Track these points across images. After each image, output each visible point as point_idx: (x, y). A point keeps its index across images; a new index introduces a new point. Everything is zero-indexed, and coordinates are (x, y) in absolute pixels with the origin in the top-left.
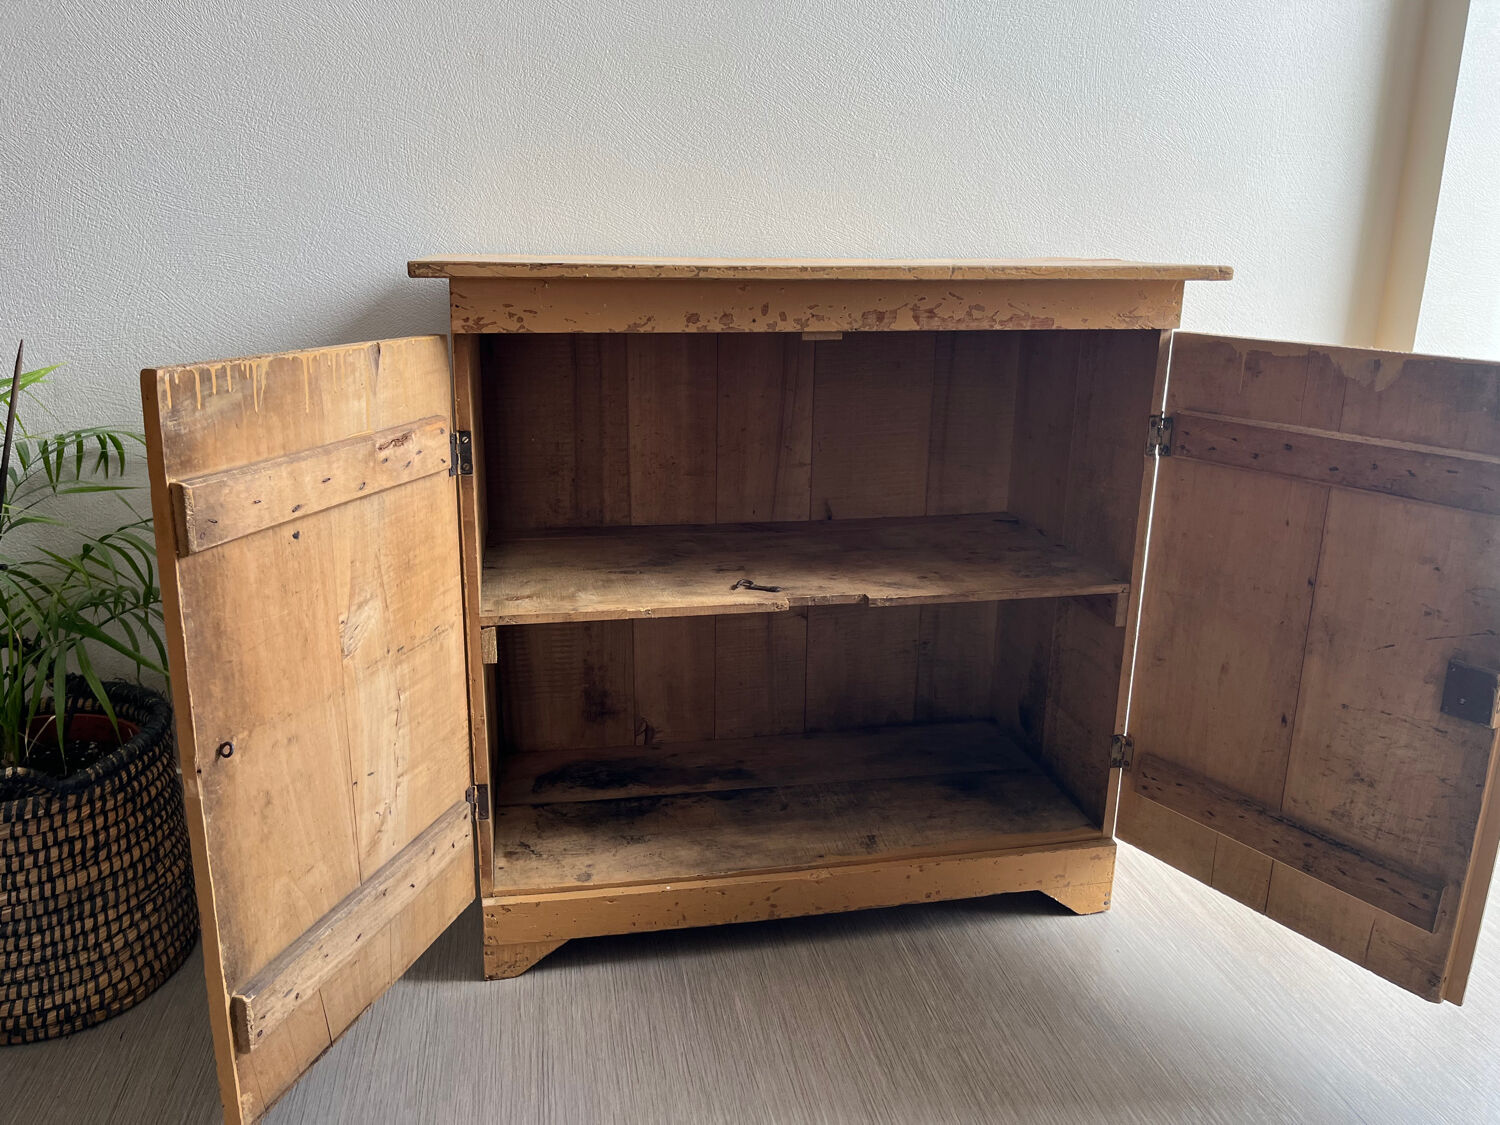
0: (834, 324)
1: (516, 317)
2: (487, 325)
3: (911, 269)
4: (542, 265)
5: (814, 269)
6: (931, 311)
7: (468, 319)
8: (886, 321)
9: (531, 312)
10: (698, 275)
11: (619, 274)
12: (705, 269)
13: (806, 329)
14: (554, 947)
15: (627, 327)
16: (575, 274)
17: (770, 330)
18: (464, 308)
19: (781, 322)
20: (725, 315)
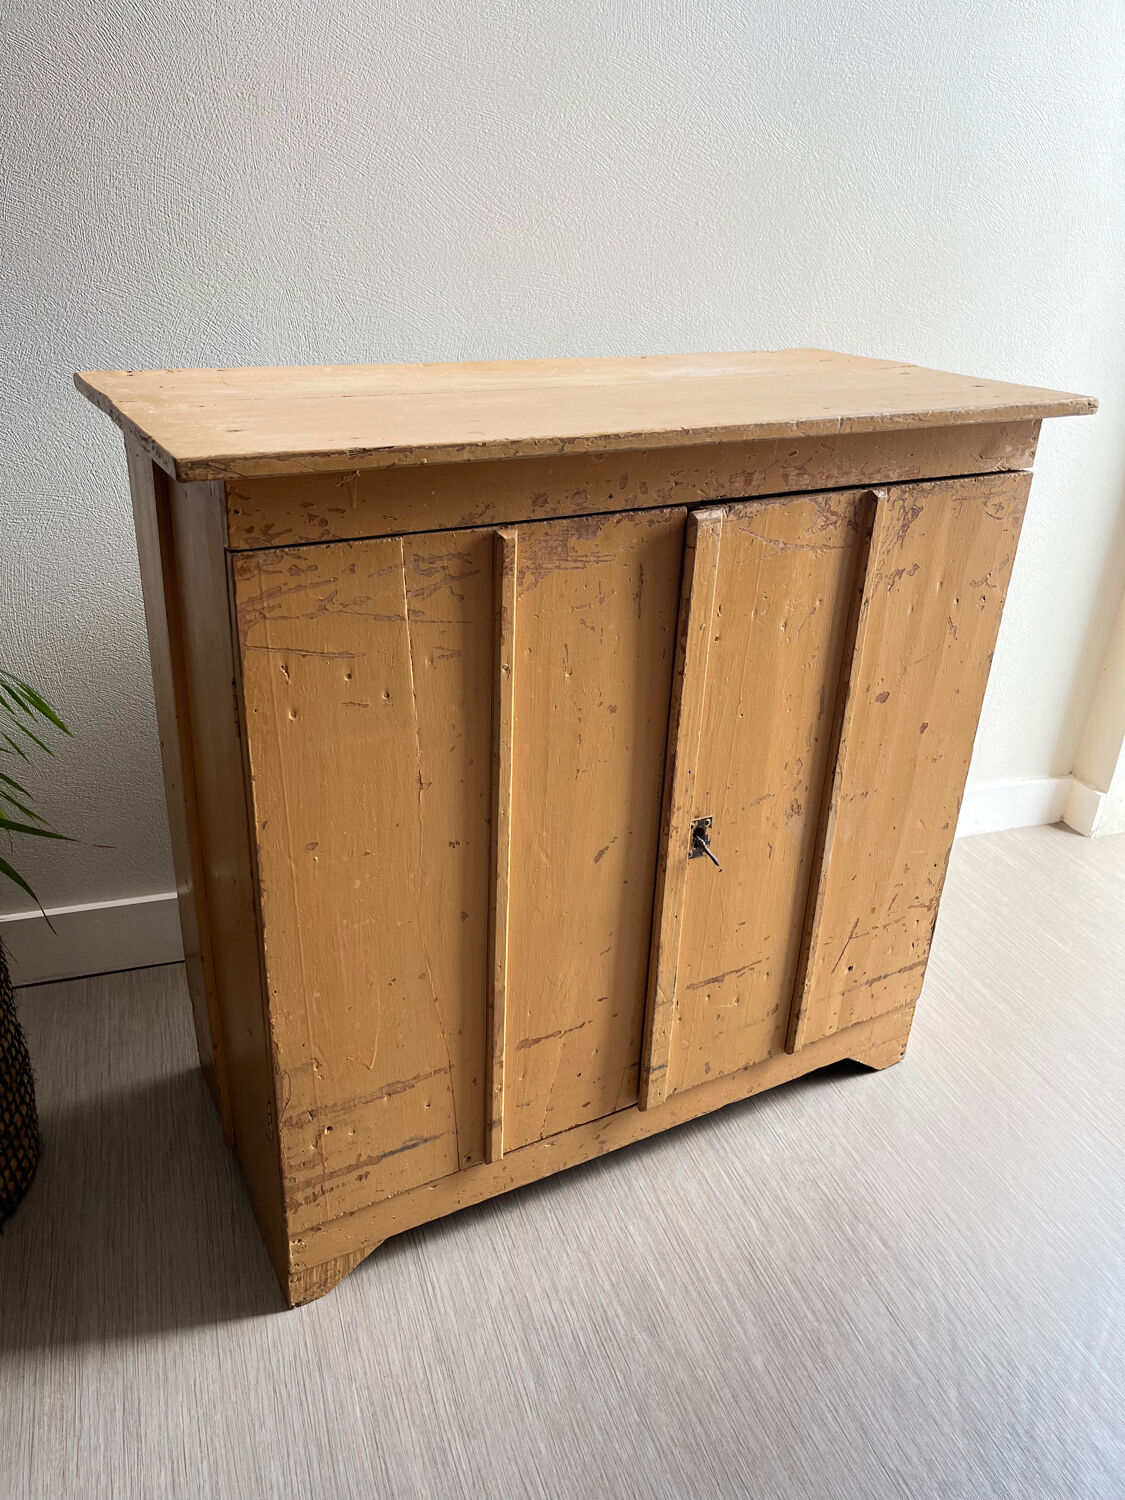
0: (699, 491)
1: (317, 519)
2: (279, 534)
3: (798, 425)
4: (365, 450)
6: (801, 468)
7: (252, 528)
8: (754, 483)
9: (338, 510)
10: (561, 450)
11: (466, 456)
12: (572, 440)
13: (669, 503)
14: (369, 1251)
15: (460, 519)
16: (410, 460)
17: (628, 507)
18: (246, 514)
19: (641, 496)
20: (578, 493)
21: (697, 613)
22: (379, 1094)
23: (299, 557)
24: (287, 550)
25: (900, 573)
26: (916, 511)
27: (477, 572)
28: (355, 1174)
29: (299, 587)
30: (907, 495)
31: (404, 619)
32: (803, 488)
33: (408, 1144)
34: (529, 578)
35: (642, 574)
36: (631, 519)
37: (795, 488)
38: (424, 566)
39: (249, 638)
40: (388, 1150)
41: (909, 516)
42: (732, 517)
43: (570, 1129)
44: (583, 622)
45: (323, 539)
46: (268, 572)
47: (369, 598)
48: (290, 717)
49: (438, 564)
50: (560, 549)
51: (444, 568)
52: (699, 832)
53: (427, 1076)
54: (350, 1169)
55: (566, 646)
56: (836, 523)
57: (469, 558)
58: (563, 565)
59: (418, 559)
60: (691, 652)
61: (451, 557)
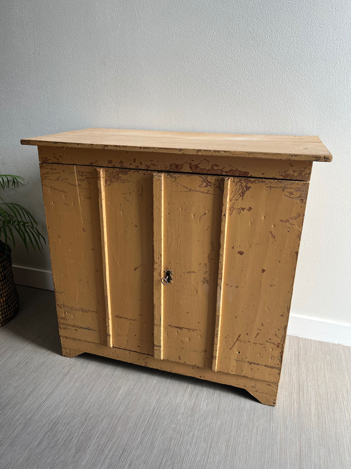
0: (159, 167)
1: (56, 158)
2: (48, 160)
3: (181, 150)
5: (145, 148)
6: (196, 165)
7: (43, 157)
8: (179, 168)
9: (61, 157)
10: (104, 148)
11: (79, 146)
12: (107, 146)
13: (149, 169)
14: (81, 353)
15: (89, 163)
16: (67, 146)
17: (136, 168)
18: (42, 154)
19: (140, 166)
20: (121, 162)
21: (156, 203)
22: (78, 309)
23: (52, 166)
24: (50, 164)
25: (243, 209)
26: (248, 188)
27: (94, 178)
28: (74, 328)
29: (53, 173)
30: (242, 181)
31: (76, 186)
32: (198, 172)
33: (87, 328)
34: (109, 183)
35: (142, 189)
36: (138, 172)
37: (194, 172)
38: (81, 174)
40: (82, 327)
41: (245, 188)
42: (169, 177)
43: (134, 351)
44: (125, 198)
45: (58, 163)
46: (46, 168)
47: (68, 179)
48: (53, 204)
49: (84, 174)
50: (116, 176)
51: (86, 175)
52: (168, 274)
53: (91, 311)
54: (73, 326)
55: (120, 204)
56: (211, 186)
57: (92, 174)
58: (118, 181)
59: (79, 172)
60: (155, 215)
61: (87, 173)
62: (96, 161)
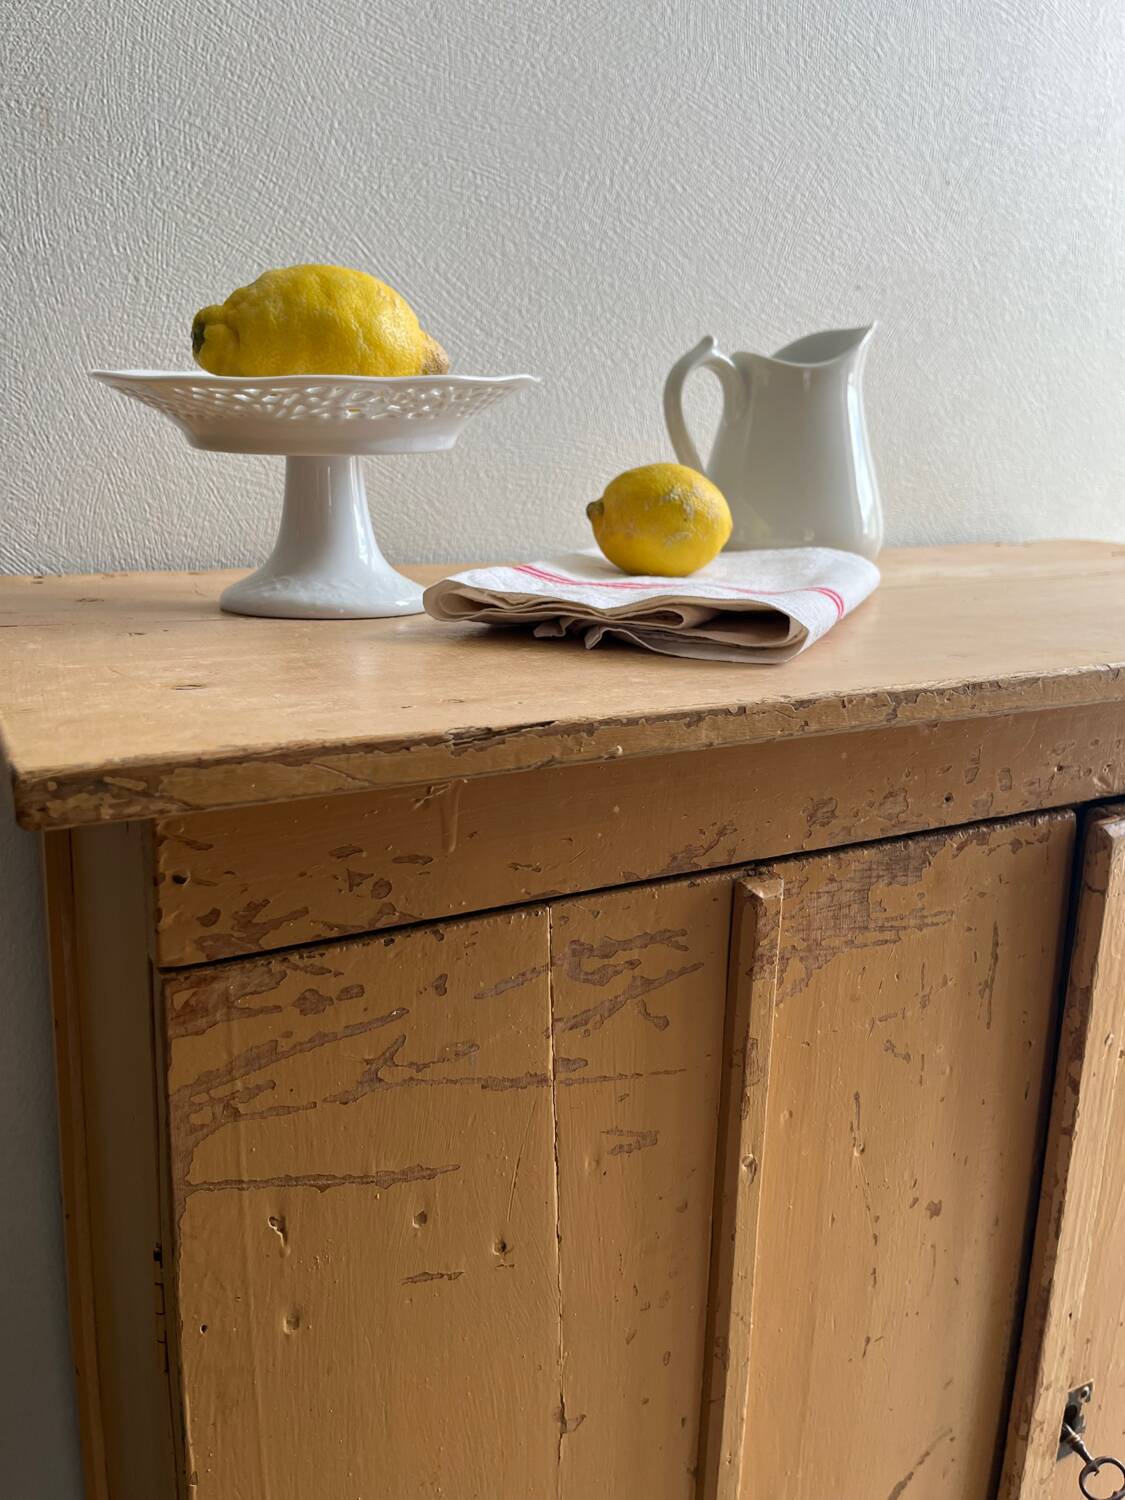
0: (1095, 780)
1: (368, 883)
4: (489, 733)
7: (216, 913)
9: (414, 859)
12: (912, 696)
13: (1047, 804)
15: (668, 860)
16: (588, 749)
17: (979, 818)
18: (199, 882)
19: (1000, 795)
20: (891, 794)
21: (1102, 1013)
23: (323, 971)
24: (295, 958)
27: (695, 967)
29: (321, 1039)
31: (545, 1081)
35: (996, 944)
36: (983, 840)
38: (591, 964)
39: (196, 1165)
44: (890, 1047)
45: (379, 925)
46: (249, 1013)
47: (473, 1045)
48: (285, 1328)
49: (621, 958)
50: (855, 907)
51: (632, 964)
52: (1072, 1416)
55: (857, 1097)
57: (682, 940)
58: (860, 939)
59: (580, 950)
60: (1086, 1090)
61: (650, 939)
62: (721, 833)
